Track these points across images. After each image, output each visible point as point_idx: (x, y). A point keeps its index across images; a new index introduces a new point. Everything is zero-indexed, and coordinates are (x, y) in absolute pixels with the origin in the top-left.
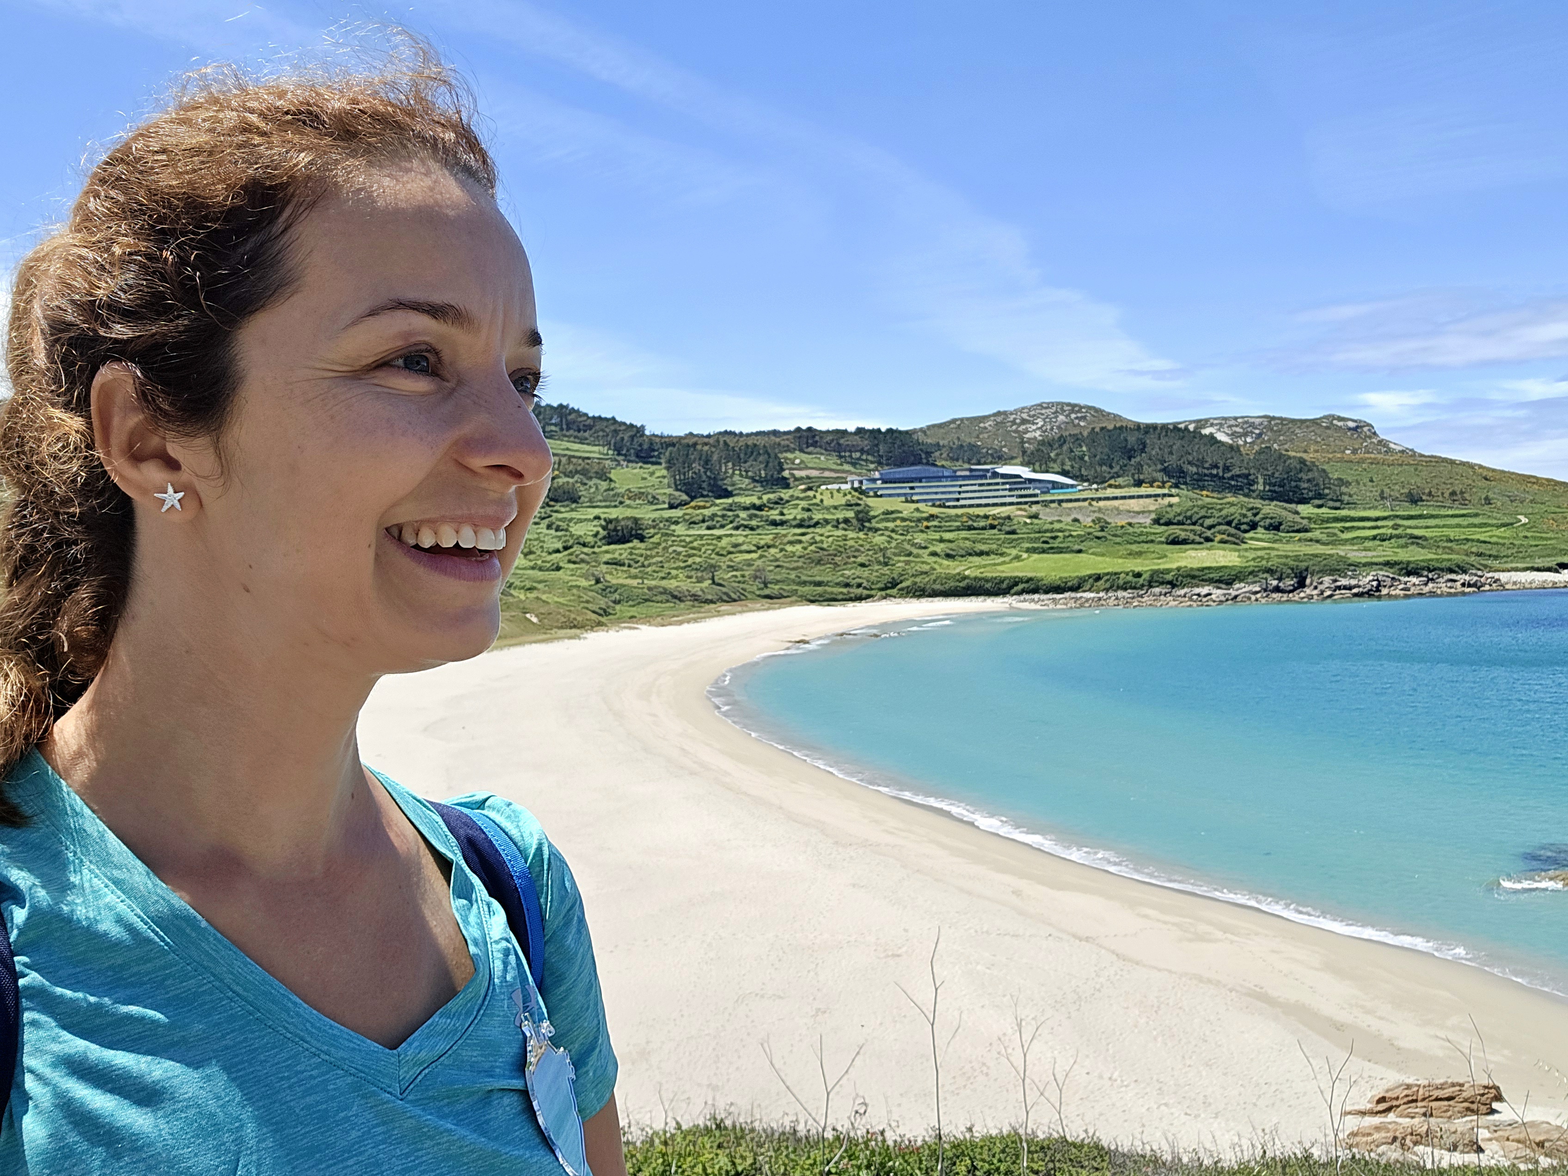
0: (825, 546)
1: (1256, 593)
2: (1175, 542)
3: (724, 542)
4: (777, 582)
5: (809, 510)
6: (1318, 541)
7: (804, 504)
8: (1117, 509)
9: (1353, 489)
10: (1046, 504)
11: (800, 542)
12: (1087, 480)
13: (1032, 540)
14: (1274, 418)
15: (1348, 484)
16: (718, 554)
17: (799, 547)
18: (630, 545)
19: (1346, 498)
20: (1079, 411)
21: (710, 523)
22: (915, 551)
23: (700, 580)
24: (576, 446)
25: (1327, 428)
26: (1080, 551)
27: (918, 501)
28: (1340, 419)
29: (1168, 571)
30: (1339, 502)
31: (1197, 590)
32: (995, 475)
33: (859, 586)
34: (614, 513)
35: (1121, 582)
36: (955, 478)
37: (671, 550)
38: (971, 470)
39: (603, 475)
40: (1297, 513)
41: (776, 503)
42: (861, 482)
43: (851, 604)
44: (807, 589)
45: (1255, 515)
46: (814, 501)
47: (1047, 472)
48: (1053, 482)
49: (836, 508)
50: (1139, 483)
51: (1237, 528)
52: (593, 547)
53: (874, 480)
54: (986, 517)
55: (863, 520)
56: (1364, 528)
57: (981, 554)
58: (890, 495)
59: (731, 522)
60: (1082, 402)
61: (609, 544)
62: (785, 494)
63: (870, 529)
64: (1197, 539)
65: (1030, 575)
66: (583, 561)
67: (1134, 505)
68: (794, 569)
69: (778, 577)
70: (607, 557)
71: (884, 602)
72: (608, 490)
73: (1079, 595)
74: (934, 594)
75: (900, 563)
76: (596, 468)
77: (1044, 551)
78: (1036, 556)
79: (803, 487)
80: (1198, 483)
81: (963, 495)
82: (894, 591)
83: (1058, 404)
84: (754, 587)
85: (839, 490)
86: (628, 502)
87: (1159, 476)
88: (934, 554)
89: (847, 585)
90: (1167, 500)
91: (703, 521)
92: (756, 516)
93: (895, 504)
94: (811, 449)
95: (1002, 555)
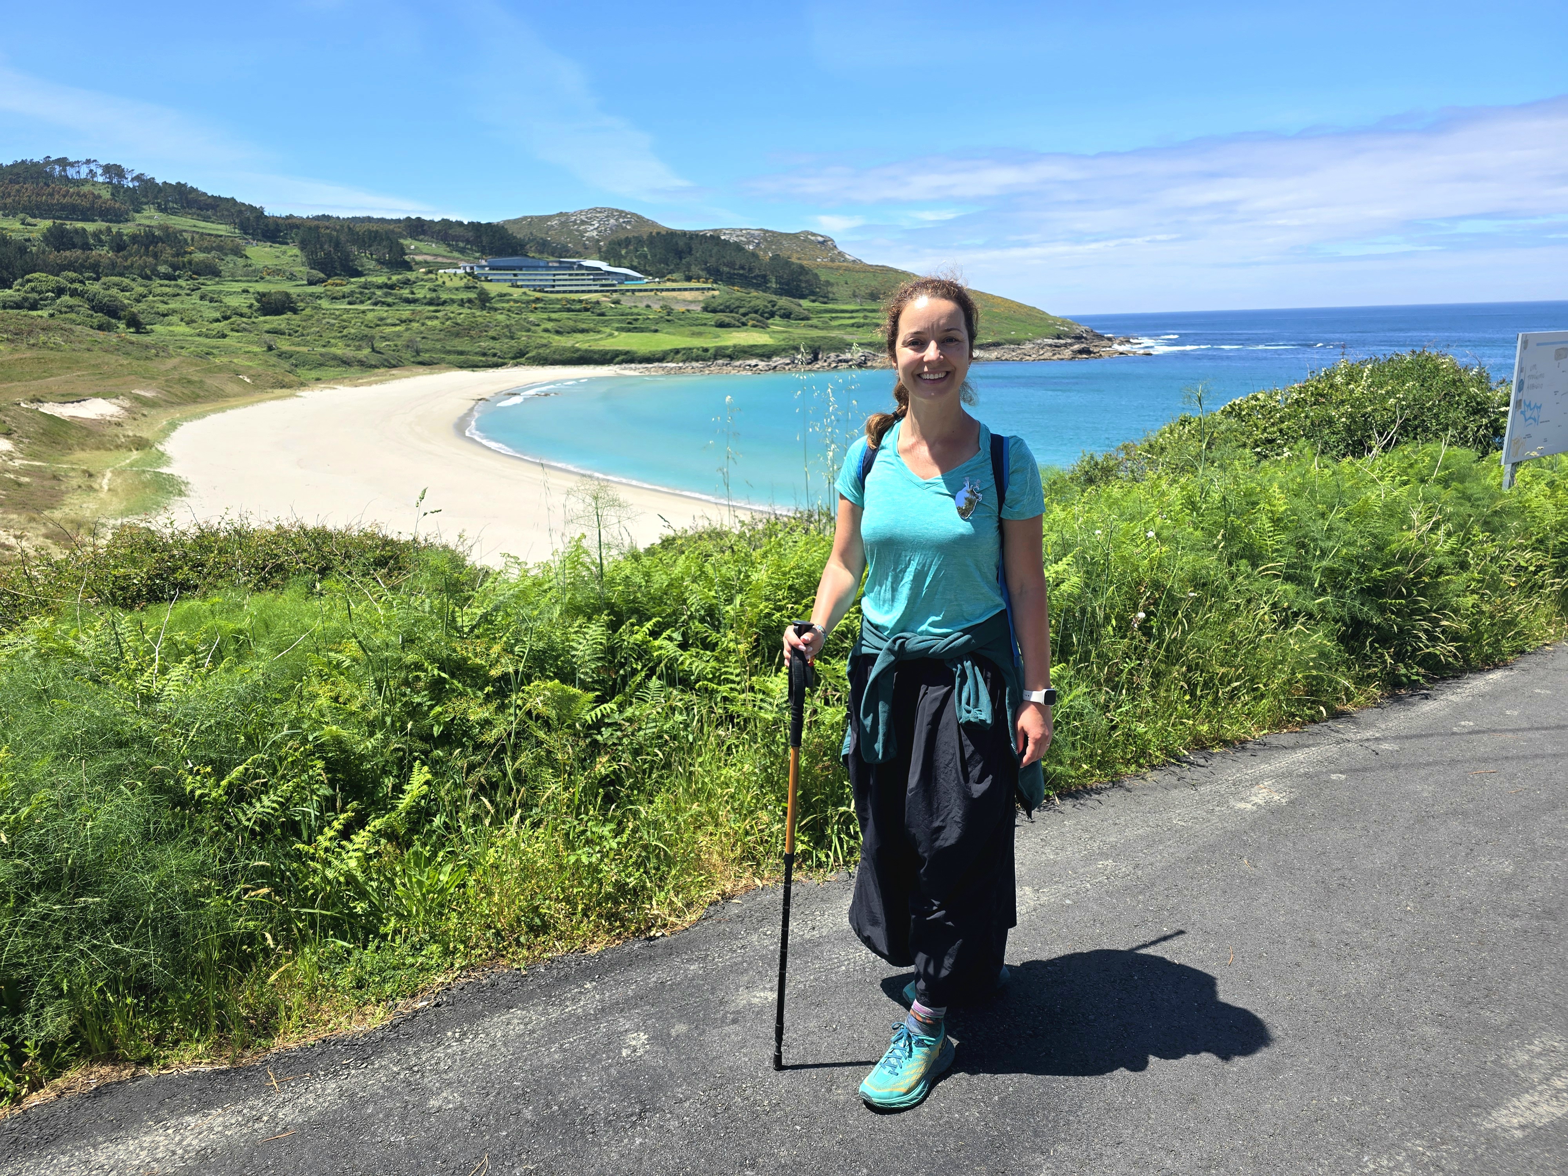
0: (459, 321)
1: (788, 364)
2: (721, 325)
3: (370, 316)
4: (427, 351)
5: (435, 290)
6: (816, 327)
7: (429, 285)
8: (675, 298)
9: (835, 289)
10: (623, 292)
11: (437, 318)
12: (651, 275)
13: (619, 321)
14: (767, 231)
15: (832, 285)
16: (367, 326)
17: (436, 323)
18: (285, 316)
19: (831, 295)
20: (624, 217)
21: (350, 298)
22: (533, 328)
23: (359, 348)
24: (203, 224)
25: (804, 241)
26: (656, 331)
27: (522, 286)
28: (814, 234)
29: (727, 348)
30: (826, 298)
31: (748, 362)
32: (581, 267)
33: (495, 355)
34: (261, 287)
35: (694, 355)
36: (548, 268)
37: (324, 321)
38: (560, 262)
39: (237, 252)
40: (800, 305)
41: (405, 283)
42: (472, 268)
43: (491, 371)
44: (452, 357)
45: (773, 306)
46: (437, 283)
47: (620, 266)
48: (626, 275)
49: (457, 289)
50: (689, 279)
51: (762, 315)
52: (250, 317)
53: (483, 267)
54: (580, 301)
55: (484, 300)
56: (844, 318)
57: (583, 331)
58: (498, 280)
59: (369, 299)
60: (627, 209)
61: (265, 315)
62: (411, 276)
63: (490, 308)
64: (737, 323)
65: (627, 348)
66: (244, 330)
67: (688, 295)
68: (437, 340)
69: (426, 347)
70: (267, 327)
71: (516, 369)
72: (245, 266)
73: (664, 365)
74: (555, 363)
75: (523, 337)
76: (230, 245)
77: (629, 330)
78: (624, 334)
79: (423, 270)
80: (730, 280)
81: (557, 283)
82: (523, 360)
83: (609, 209)
84: (408, 355)
85: (455, 274)
86: (268, 278)
87: (703, 274)
88: (546, 330)
89: (484, 354)
90: (711, 293)
91: (344, 297)
92: (390, 294)
93: (504, 288)
94: (421, 237)
95: (599, 332)
